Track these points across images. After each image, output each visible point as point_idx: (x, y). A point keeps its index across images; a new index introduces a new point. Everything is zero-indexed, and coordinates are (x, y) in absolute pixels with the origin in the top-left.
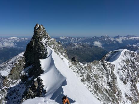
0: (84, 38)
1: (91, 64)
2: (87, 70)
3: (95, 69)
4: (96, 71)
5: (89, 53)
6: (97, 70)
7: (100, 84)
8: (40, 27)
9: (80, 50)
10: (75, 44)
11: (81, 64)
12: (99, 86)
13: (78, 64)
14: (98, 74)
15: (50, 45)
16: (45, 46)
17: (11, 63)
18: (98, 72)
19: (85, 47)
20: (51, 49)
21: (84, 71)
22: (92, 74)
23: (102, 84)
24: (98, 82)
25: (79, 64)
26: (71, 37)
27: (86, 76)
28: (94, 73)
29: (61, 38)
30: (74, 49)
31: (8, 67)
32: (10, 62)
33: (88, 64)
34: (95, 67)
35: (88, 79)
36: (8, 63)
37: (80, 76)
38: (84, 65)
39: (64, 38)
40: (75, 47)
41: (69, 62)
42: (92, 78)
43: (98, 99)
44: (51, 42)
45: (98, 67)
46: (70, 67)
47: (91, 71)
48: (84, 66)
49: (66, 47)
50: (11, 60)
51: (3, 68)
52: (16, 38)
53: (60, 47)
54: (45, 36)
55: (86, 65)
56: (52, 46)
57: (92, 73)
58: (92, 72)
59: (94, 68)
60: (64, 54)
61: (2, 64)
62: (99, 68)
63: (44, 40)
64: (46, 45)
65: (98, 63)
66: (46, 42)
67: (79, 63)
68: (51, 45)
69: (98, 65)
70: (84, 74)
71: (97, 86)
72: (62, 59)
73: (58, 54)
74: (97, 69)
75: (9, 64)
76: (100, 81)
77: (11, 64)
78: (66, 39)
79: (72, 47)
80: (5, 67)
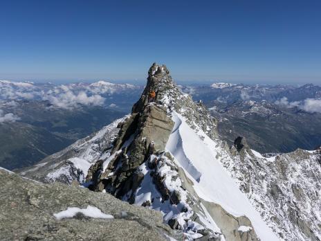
0: (276, 87)
1: (285, 157)
2: (273, 171)
3: (296, 171)
4: (299, 176)
5: (289, 128)
6: (302, 175)
7: (309, 212)
8: (159, 71)
9: (264, 119)
10: (252, 103)
11: (257, 155)
12: (305, 216)
13: (248, 156)
14: (302, 186)
15: (177, 108)
16: (168, 110)
17: (96, 142)
18: (306, 180)
19: (278, 111)
20: (179, 116)
21: (263, 174)
22: (286, 185)
23: (312, 213)
24: (302, 205)
25: (252, 156)
26: (242, 85)
27: (268, 186)
28: (293, 181)
29: (215, 86)
30: (247, 116)
31: (90, 150)
32: (94, 139)
33: (278, 158)
34: (299, 167)
35: (272, 193)
36: (90, 141)
37: (240, 179)
38: (267, 159)
39: (223, 85)
40: (252, 110)
41: (217, 146)
42: (285, 192)
43: (280, 234)
44: (180, 101)
45: (305, 167)
46: (217, 157)
47: (284, 174)
48: (265, 162)
49: (226, 111)
50: (95, 135)
51: (78, 152)
52: (108, 84)
53: (200, 112)
54: (168, 88)
55: (272, 159)
56: (182, 110)
57: (286, 182)
58: (287, 179)
59: (293, 168)
60: (208, 129)
61: (77, 142)
62: (308, 169)
63: (166, 97)
64: (169, 107)
65: (306, 157)
66: (171, 102)
67: (251, 152)
68: (180, 108)
69: (306, 162)
70: (264, 181)
71: (297, 214)
72: (202, 138)
73: (193, 127)
74: (304, 171)
75: (92, 145)
76: (307, 203)
77: (96, 145)
78: (228, 90)
79: (241, 110)
80: (83, 150)
